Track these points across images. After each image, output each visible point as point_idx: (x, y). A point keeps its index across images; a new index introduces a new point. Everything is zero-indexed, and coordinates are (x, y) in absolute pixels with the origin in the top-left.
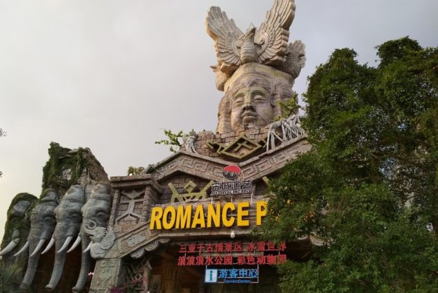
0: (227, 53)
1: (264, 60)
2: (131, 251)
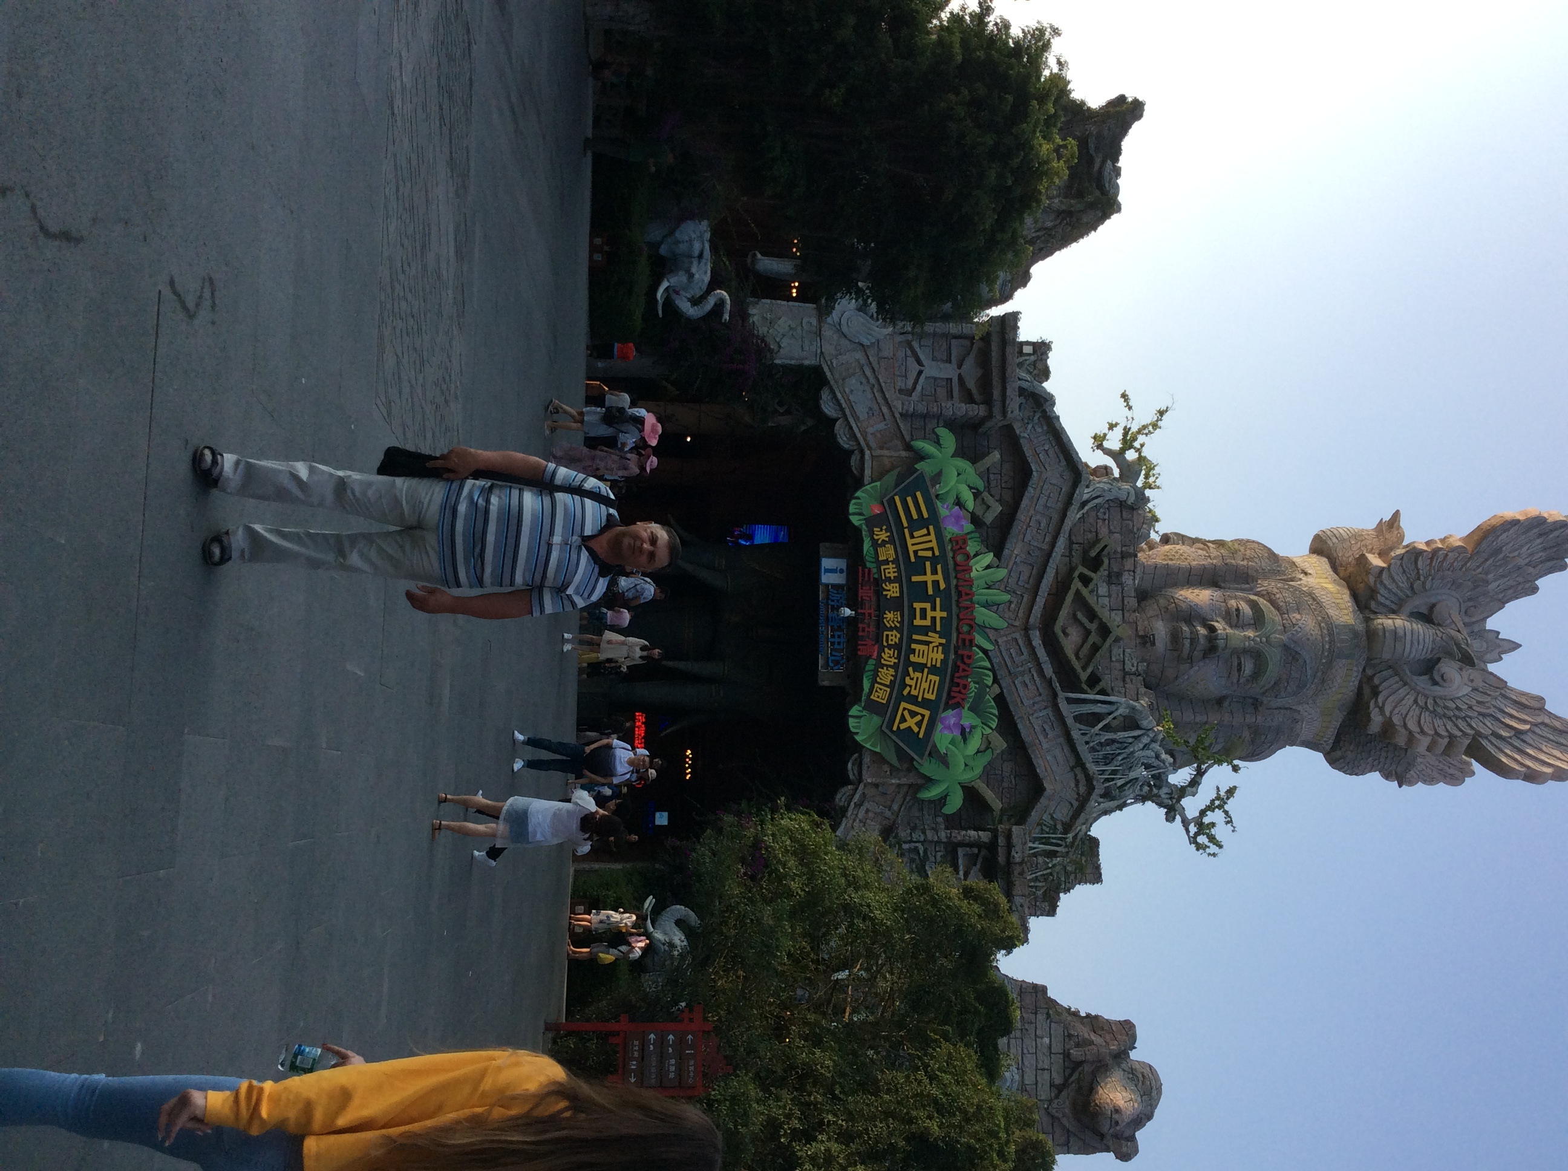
0: (1414, 575)
1: (1376, 681)
2: (835, 387)
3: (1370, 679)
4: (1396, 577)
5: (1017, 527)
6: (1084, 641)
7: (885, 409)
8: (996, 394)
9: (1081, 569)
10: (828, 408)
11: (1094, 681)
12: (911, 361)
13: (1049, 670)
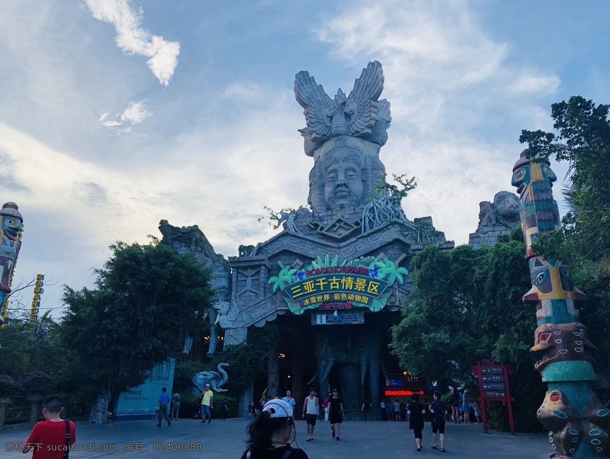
0: (318, 123)
1: (354, 132)
2: (254, 322)
3: (353, 134)
4: (318, 129)
5: (303, 253)
6: (343, 228)
7: (262, 303)
8: (256, 263)
9: (318, 230)
10: (262, 324)
11: (357, 224)
12: (245, 294)
13: (353, 239)
